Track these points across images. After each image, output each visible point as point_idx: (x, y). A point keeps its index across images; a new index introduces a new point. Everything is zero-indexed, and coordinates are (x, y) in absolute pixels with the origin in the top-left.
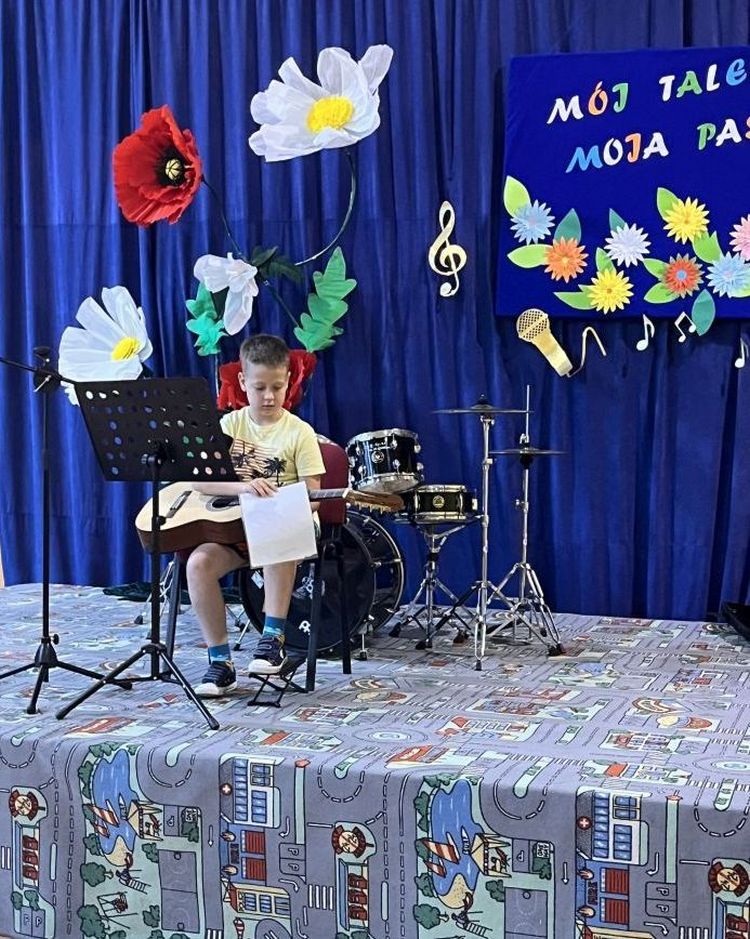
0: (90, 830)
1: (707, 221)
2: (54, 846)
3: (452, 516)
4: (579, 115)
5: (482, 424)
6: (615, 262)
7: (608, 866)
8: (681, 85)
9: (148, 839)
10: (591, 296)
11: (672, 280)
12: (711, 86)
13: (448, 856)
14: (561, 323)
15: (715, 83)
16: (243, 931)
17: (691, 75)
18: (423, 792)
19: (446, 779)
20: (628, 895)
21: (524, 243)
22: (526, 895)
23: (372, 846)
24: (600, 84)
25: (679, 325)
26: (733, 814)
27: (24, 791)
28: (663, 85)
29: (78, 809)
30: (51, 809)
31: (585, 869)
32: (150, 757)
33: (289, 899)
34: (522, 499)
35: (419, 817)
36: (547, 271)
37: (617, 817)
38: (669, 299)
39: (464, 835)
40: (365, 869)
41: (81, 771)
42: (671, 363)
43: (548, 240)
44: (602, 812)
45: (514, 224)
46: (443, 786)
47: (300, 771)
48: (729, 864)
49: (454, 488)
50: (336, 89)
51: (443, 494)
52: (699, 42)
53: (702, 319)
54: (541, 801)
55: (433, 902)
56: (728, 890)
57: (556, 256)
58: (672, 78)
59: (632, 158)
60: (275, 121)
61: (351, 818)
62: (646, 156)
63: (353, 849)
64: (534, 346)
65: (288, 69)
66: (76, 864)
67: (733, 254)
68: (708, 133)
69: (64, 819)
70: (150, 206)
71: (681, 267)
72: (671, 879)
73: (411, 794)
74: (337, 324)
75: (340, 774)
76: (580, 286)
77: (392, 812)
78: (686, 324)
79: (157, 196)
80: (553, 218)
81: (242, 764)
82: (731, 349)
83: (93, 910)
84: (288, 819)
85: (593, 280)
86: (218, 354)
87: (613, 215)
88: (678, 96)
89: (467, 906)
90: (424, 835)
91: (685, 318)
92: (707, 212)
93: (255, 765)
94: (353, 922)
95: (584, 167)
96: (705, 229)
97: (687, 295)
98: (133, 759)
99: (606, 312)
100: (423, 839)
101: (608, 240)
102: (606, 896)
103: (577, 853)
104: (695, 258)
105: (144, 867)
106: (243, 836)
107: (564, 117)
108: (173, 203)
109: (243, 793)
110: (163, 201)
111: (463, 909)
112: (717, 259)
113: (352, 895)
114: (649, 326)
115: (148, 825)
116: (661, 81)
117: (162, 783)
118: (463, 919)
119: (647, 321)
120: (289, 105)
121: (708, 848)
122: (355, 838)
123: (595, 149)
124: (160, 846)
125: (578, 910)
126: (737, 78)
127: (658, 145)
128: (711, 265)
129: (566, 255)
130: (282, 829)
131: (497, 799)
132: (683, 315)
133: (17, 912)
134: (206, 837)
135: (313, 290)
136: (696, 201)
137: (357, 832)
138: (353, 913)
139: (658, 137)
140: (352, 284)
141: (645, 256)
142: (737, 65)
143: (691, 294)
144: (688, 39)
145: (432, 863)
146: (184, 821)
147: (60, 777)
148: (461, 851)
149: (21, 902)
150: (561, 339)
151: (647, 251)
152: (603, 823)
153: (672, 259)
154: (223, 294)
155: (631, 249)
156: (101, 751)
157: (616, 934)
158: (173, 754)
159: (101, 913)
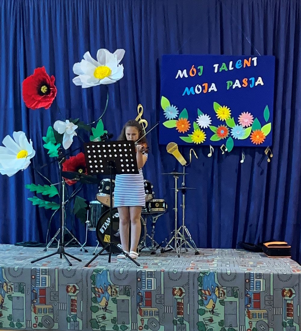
0: (94, 295)
1: (231, 114)
2: (82, 301)
3: (161, 210)
4: (186, 76)
5: (174, 179)
6: (200, 127)
7: (254, 292)
8: (221, 67)
11: (219, 133)
13: (208, 294)
14: (182, 147)
15: (232, 67)
16: (143, 322)
17: (224, 64)
18: (200, 276)
19: (207, 272)
20: (260, 300)
21: (168, 119)
22: (231, 303)
23: (185, 293)
24: (193, 66)
25: (222, 148)
26: (288, 275)
27: (72, 285)
28: (215, 67)
29: (90, 289)
30: (81, 290)
31: (248, 294)
33: (159, 311)
35: (199, 283)
36: (177, 129)
37: (256, 278)
38: (219, 139)
39: (213, 287)
41: (92, 277)
42: (219, 162)
43: (177, 119)
44: (252, 277)
45: (165, 113)
46: (206, 274)
47: (162, 273)
48: (287, 289)
50: (103, 63)
51: (159, 202)
52: (226, 54)
54: (235, 276)
55: (203, 308)
56: (287, 296)
59: (205, 92)
60: (82, 74)
62: (209, 91)
63: (179, 294)
64: (173, 155)
71: (222, 129)
72: (272, 294)
75: (175, 273)
76: (188, 135)
77: (191, 282)
78: (224, 148)
79: (40, 98)
80: (178, 111)
81: (144, 272)
83: (95, 320)
84: (159, 287)
85: (193, 133)
87: (199, 111)
89: (213, 308)
90: (201, 288)
91: (224, 146)
92: (230, 111)
93: (148, 272)
94: (178, 316)
95: (188, 94)
96: (230, 116)
97: (224, 138)
98: (108, 272)
99: (197, 144)
100: (200, 290)
101: (197, 119)
102: (254, 301)
103: (245, 289)
104: (227, 126)
106: (144, 293)
107: (181, 76)
108: (46, 101)
109: (144, 280)
110: (41, 101)
111: (212, 309)
113: (178, 308)
114: (212, 149)
115: (114, 292)
117: (118, 279)
118: (212, 312)
119: (211, 147)
120: (88, 68)
122: (180, 291)
123: (192, 88)
124: (117, 298)
126: (239, 66)
127: (213, 87)
128: (232, 128)
129: (183, 124)
130: (157, 290)
131: (222, 276)
133: (69, 324)
134: (132, 294)
135: (92, 134)
137: (180, 289)
138: (179, 313)
140: (105, 132)
141: (210, 125)
142: (239, 62)
144: (222, 53)
145: (203, 296)
146: (125, 290)
147: (84, 279)
148: (211, 292)
149: (70, 320)
150: (182, 153)
151: (211, 123)
152: (252, 280)
153: (219, 126)
154: (63, 135)
155: (205, 122)
156: (97, 271)
157: (257, 311)
158: (122, 269)
159: (98, 321)
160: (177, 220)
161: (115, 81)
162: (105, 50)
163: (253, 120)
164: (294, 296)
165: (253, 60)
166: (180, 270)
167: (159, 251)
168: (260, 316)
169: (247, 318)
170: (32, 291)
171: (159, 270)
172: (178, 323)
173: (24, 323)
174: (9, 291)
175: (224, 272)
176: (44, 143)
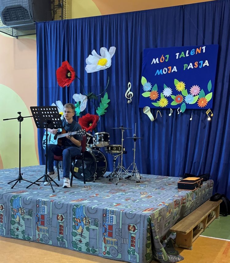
0: (13, 213)
1: (185, 87)
2: (6, 216)
4: (158, 62)
5: (121, 131)
6: (165, 96)
7: (109, 224)
8: (180, 55)
9: (23, 216)
10: (159, 103)
11: (177, 100)
12: (187, 55)
13: (79, 221)
14: (153, 110)
17: (183, 53)
18: (74, 208)
19: (79, 205)
20: (112, 231)
21: (145, 92)
23: (64, 219)
24: (163, 55)
26: (133, 214)
28: (176, 55)
29: (10, 209)
30: (5, 209)
31: (104, 225)
32: (24, 199)
33: (48, 230)
34: (134, 148)
35: (73, 213)
36: (150, 98)
37: (111, 214)
38: (176, 104)
39: (82, 217)
40: (63, 224)
41: (11, 201)
43: (150, 91)
44: (108, 213)
45: (143, 87)
46: (78, 207)
47: (51, 202)
48: (132, 225)
49: (118, 146)
51: (116, 147)
52: (185, 45)
53: (183, 109)
54: (96, 210)
55: (75, 231)
56: (132, 231)
57: (152, 94)
58: (179, 53)
59: (169, 72)
60: (90, 64)
61: (60, 213)
62: (172, 72)
63: (61, 219)
64: (147, 115)
65: (93, 52)
66: (10, 220)
67: (190, 94)
68: (186, 66)
69: (8, 211)
70: (64, 83)
71: (179, 97)
72: (121, 228)
74: (105, 109)
75: (59, 203)
76: (157, 101)
77: (68, 212)
78: (179, 110)
80: (152, 86)
81: (41, 200)
82: (189, 116)
83: (12, 230)
84: (49, 212)
85: (160, 100)
86: (80, 116)
88: (180, 58)
90: (74, 217)
92: (185, 85)
93: (43, 201)
94: (60, 235)
95: (159, 74)
96: (184, 88)
98: (20, 199)
99: (162, 107)
101: (163, 91)
102: (109, 231)
103: (103, 221)
104: (182, 95)
105: (22, 222)
106: (40, 216)
107: (155, 63)
108: (68, 82)
109: (41, 207)
110: (66, 82)
111: (81, 233)
112: (187, 95)
113: (60, 229)
114: (171, 111)
115: (22, 213)
117: (25, 204)
118: (81, 235)
119: (171, 109)
120: (93, 60)
121: (128, 221)
123: (161, 70)
124: (25, 217)
125: (103, 234)
126: (193, 53)
127: (175, 69)
128: (185, 97)
129: (154, 94)
130: (48, 214)
131: (88, 209)
132: (179, 108)
135: (101, 102)
136: (183, 82)
137: (62, 216)
138: (60, 233)
139: (175, 67)
140: (109, 100)
142: (193, 50)
143: (181, 103)
144: (183, 45)
145: (75, 223)
146: (29, 212)
147: (7, 202)
148: (81, 220)
150: (152, 113)
151: (172, 94)
152: (108, 215)
153: (177, 95)
155: (168, 93)
156: (15, 197)
157: (110, 239)
163: (200, 90)
165: (202, 48)
168: (112, 243)
175: (90, 207)
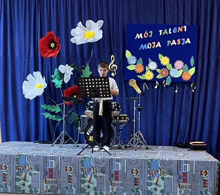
0: (82, 173)
1: (169, 61)
3: (125, 121)
4: (142, 37)
5: (134, 101)
6: (150, 69)
8: (163, 32)
9: (95, 174)
10: (145, 76)
13: (154, 173)
14: (138, 82)
15: (171, 32)
16: (113, 190)
17: (166, 30)
18: (149, 162)
21: (130, 65)
22: (168, 179)
24: (146, 31)
25: (164, 83)
29: (80, 169)
31: (179, 173)
32: (95, 158)
34: (138, 118)
35: (148, 166)
36: (135, 71)
38: (162, 77)
40: (138, 177)
42: (161, 91)
47: (125, 160)
49: (125, 115)
50: (90, 29)
51: (124, 116)
52: (167, 23)
53: (168, 82)
54: (171, 162)
57: (137, 68)
58: (162, 30)
59: (153, 47)
61: (135, 167)
62: (156, 47)
64: (133, 87)
65: (80, 24)
66: (80, 180)
67: (175, 68)
68: (169, 43)
69: (77, 171)
70: (48, 53)
71: (164, 71)
72: (194, 174)
73: (147, 162)
75: (133, 159)
77: (143, 166)
79: (50, 51)
80: (136, 59)
81: (114, 159)
83: (83, 189)
84: (123, 168)
85: (145, 73)
86: (61, 88)
87: (149, 59)
88: (163, 34)
91: (165, 82)
95: (143, 49)
96: (169, 63)
97: (165, 77)
98: (92, 159)
99: (148, 80)
100: (149, 170)
101: (148, 65)
104: (167, 69)
107: (139, 38)
108: (54, 53)
112: (172, 69)
113: (135, 182)
115: (95, 171)
116: (159, 31)
117: (98, 163)
119: (157, 82)
120: (80, 32)
123: (145, 45)
124: (97, 175)
125: (177, 180)
126: (175, 31)
127: (159, 45)
128: (170, 71)
129: (139, 68)
130: (122, 170)
131: (163, 162)
133: (67, 190)
134: (106, 173)
135: (82, 73)
136: (167, 57)
138: (135, 185)
139: (159, 43)
140: (91, 73)
141: (156, 68)
142: (175, 29)
144: (165, 23)
149: (68, 188)
150: (138, 86)
151: (157, 67)
152: (182, 165)
153: (162, 69)
154: (64, 74)
155: (153, 67)
156: (85, 158)
157: (184, 184)
158: (100, 158)
159: (85, 189)
160: (135, 127)
161: (97, 40)
162: (91, 21)
163: (184, 65)
164: (208, 174)
165: (184, 27)
166: (136, 158)
167: (123, 147)
168: (186, 187)
169: (178, 188)
170: (44, 170)
171: (123, 158)
172: (135, 191)
173: (39, 190)
174: (30, 170)
175: (164, 159)
176: (52, 79)
